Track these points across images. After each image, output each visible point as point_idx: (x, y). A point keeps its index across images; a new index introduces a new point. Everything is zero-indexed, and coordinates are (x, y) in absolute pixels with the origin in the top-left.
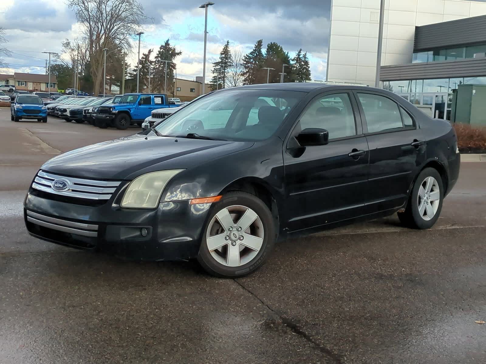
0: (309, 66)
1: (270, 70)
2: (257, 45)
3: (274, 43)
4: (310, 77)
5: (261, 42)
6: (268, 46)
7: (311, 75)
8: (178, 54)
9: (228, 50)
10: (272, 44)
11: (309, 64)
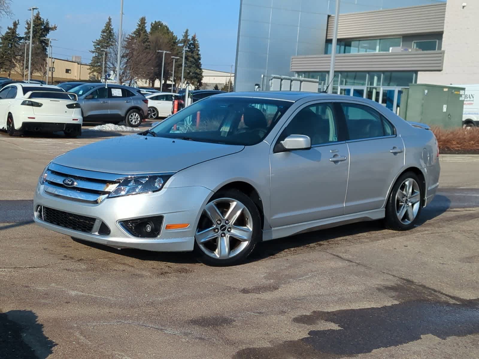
0: (199, 49)
1: (166, 53)
2: (140, 23)
3: (159, 22)
4: (200, 61)
5: (145, 20)
6: (151, 25)
7: (201, 59)
8: (52, 29)
9: (110, 28)
10: (157, 23)
11: (199, 47)
